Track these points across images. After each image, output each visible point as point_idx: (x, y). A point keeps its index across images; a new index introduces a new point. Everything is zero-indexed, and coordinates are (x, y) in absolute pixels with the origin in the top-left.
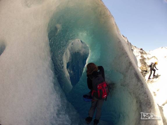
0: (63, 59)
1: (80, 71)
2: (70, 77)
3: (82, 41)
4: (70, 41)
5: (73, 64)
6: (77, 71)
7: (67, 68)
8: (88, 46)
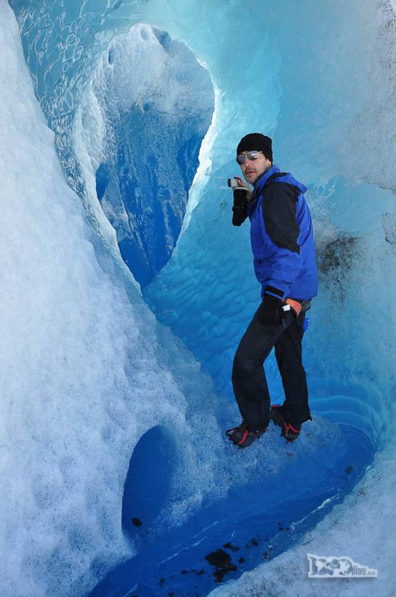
1: (165, 209)
3: (163, 38)
4: (101, 37)
5: (126, 171)
6: (150, 209)
7: (100, 197)
8: (204, 64)
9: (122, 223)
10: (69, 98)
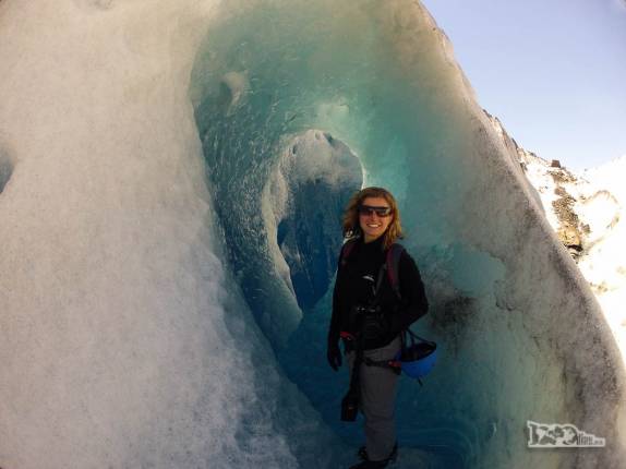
0: (263, 209)
1: (328, 252)
2: (292, 278)
3: (330, 139)
4: (285, 138)
5: (301, 225)
6: (317, 251)
7: (280, 243)
8: (355, 154)
9: (295, 261)
10: (259, 176)
